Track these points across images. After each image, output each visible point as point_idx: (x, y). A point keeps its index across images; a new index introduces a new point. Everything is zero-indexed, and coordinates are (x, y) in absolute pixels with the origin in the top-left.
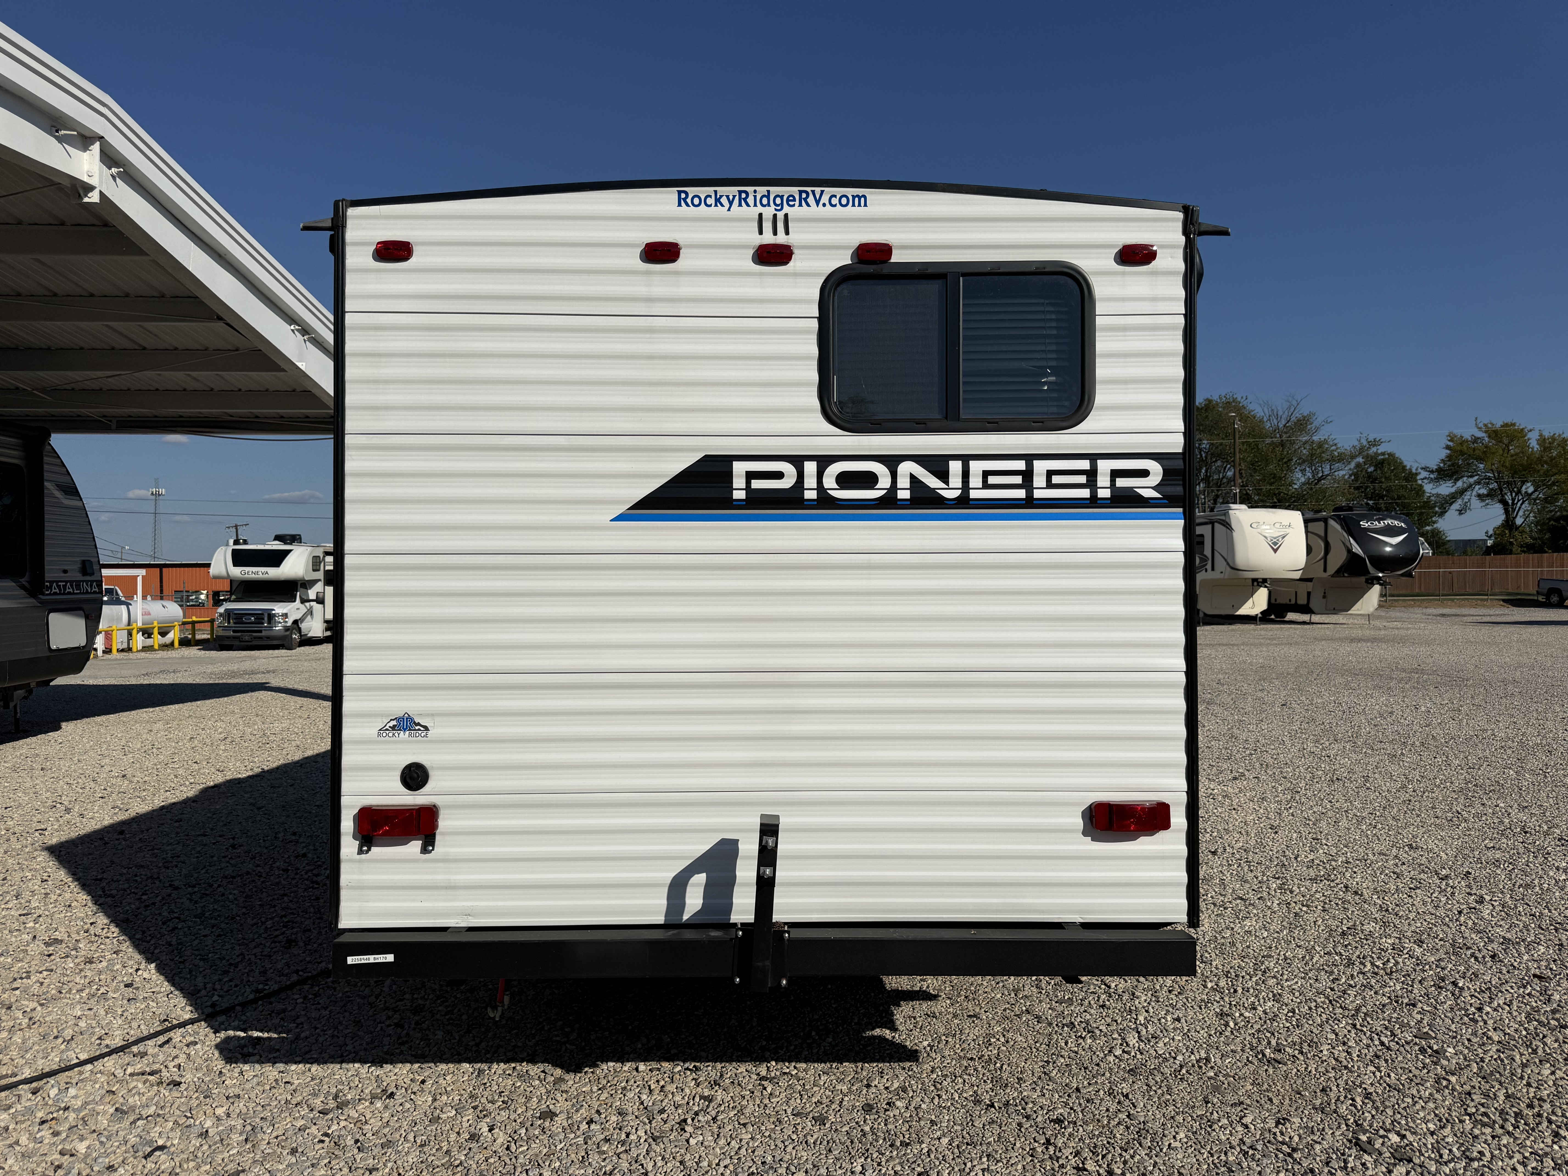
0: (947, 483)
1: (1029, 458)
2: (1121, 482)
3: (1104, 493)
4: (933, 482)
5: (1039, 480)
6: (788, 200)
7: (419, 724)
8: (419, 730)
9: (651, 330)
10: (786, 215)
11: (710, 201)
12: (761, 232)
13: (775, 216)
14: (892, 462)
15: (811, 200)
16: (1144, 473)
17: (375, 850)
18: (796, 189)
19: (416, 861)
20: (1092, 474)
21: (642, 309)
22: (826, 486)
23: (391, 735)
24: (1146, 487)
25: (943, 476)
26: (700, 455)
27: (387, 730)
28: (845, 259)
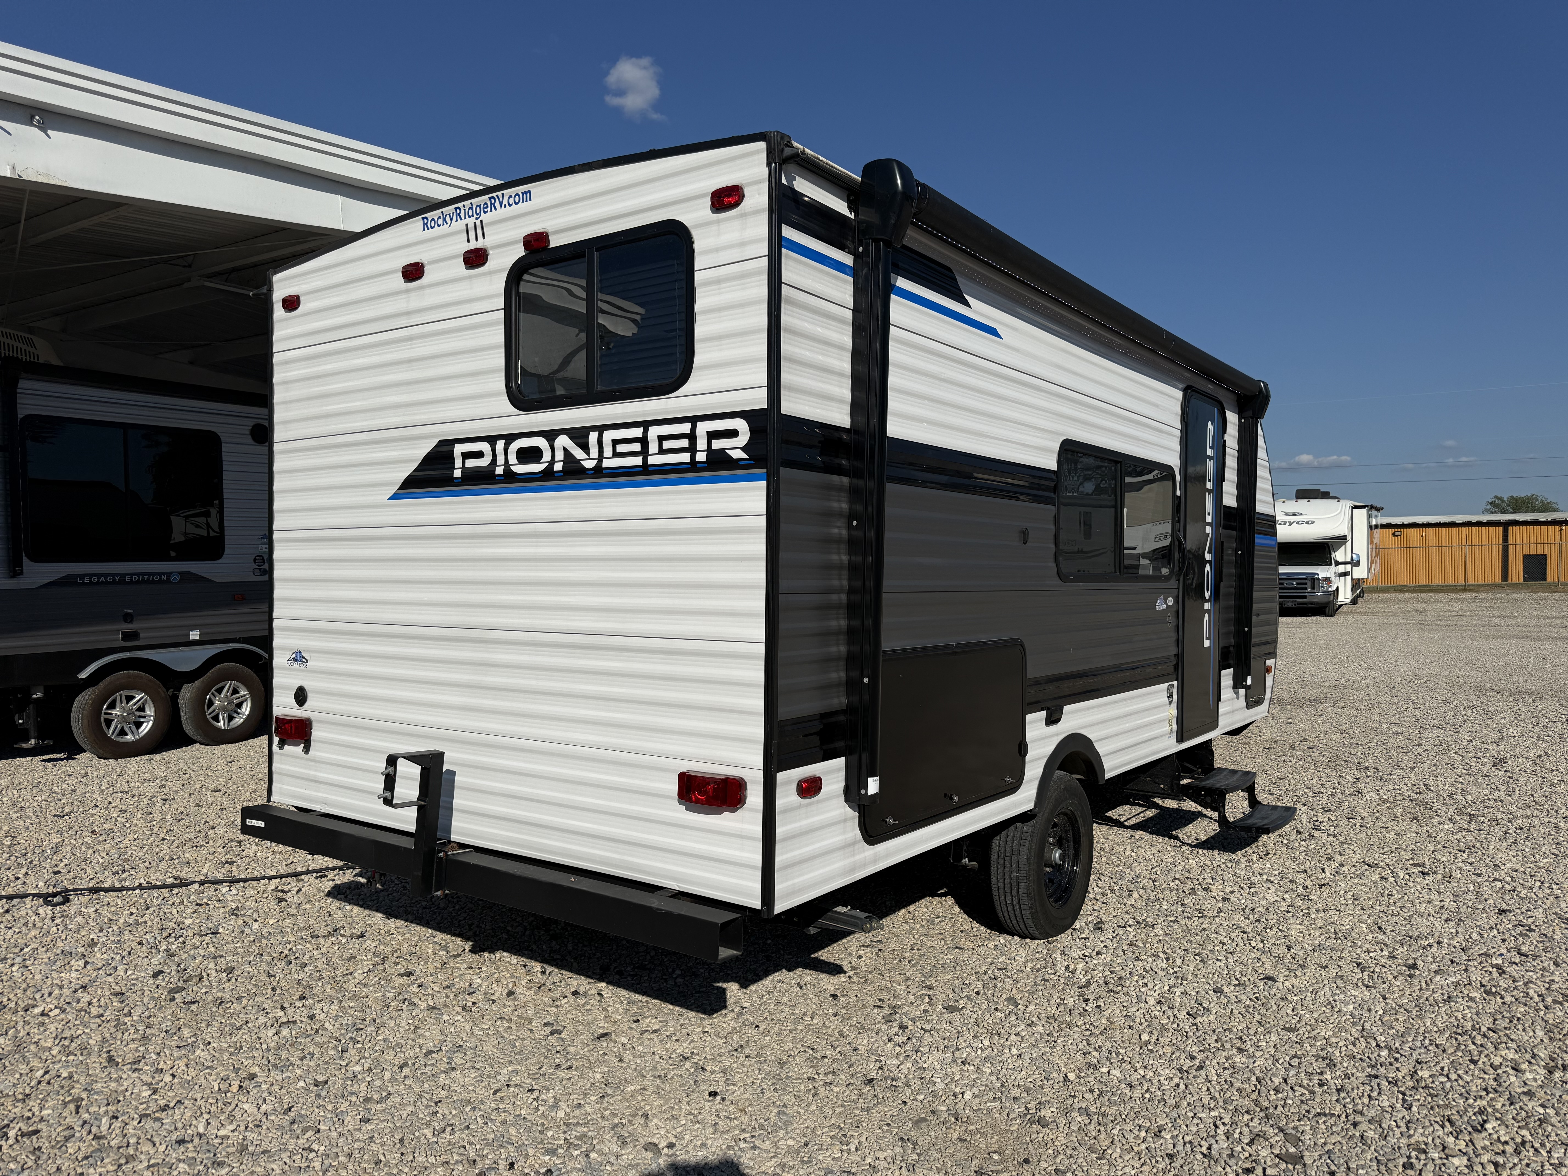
0: (588, 454)
1: (646, 425)
2: (717, 444)
3: (701, 457)
4: (578, 453)
5: (653, 448)
6: (484, 208)
7: (304, 657)
8: (304, 662)
9: (410, 338)
10: (481, 221)
11: (440, 221)
12: (468, 241)
13: (475, 223)
14: (550, 435)
15: (497, 204)
16: (733, 433)
17: (286, 747)
18: (487, 197)
20: (692, 437)
21: (404, 322)
22: (510, 462)
23: (292, 664)
24: (735, 447)
25: (585, 447)
26: (435, 442)
27: (291, 660)
28: (520, 251)
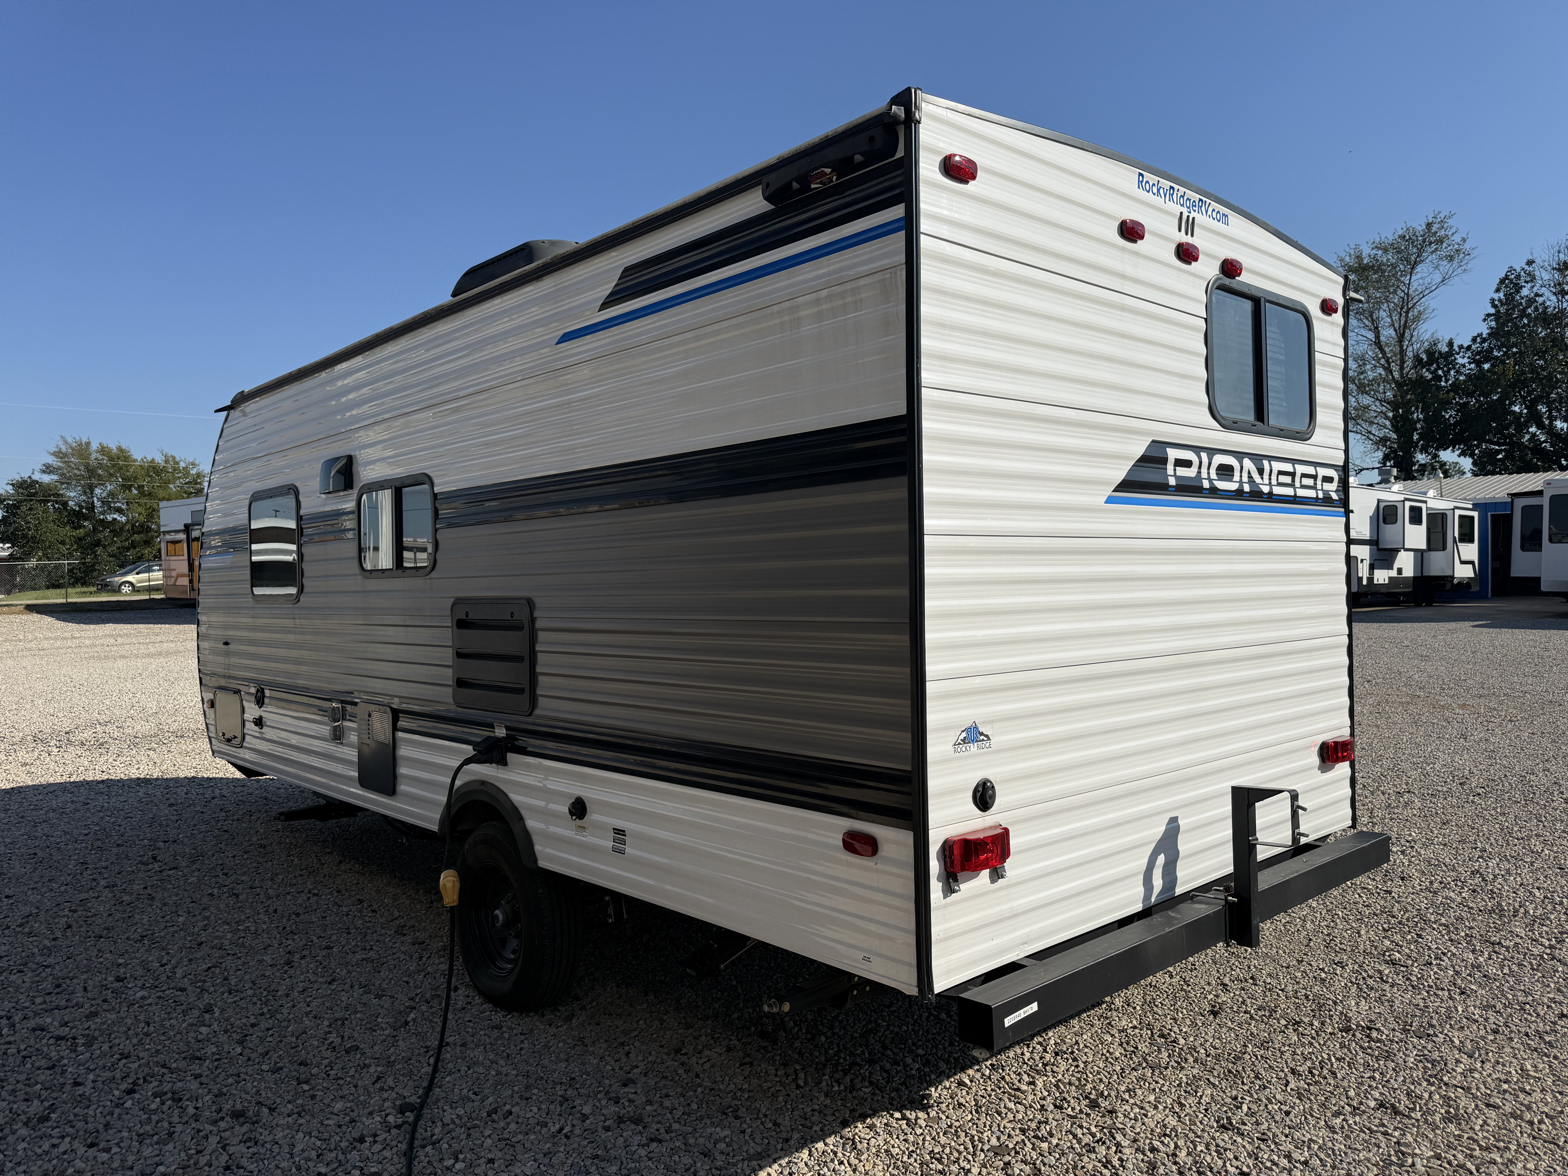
0: (1263, 479)
1: (1294, 463)
2: (1325, 486)
3: (1320, 494)
4: (1257, 478)
5: (1298, 481)
6: (1194, 205)
7: (982, 734)
8: (983, 740)
11: (1155, 189)
15: (1204, 209)
16: (1332, 480)
19: (987, 893)
20: (1315, 478)
23: (964, 749)
24: (1333, 491)
25: (1261, 473)
27: (960, 744)
